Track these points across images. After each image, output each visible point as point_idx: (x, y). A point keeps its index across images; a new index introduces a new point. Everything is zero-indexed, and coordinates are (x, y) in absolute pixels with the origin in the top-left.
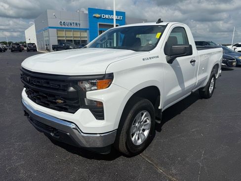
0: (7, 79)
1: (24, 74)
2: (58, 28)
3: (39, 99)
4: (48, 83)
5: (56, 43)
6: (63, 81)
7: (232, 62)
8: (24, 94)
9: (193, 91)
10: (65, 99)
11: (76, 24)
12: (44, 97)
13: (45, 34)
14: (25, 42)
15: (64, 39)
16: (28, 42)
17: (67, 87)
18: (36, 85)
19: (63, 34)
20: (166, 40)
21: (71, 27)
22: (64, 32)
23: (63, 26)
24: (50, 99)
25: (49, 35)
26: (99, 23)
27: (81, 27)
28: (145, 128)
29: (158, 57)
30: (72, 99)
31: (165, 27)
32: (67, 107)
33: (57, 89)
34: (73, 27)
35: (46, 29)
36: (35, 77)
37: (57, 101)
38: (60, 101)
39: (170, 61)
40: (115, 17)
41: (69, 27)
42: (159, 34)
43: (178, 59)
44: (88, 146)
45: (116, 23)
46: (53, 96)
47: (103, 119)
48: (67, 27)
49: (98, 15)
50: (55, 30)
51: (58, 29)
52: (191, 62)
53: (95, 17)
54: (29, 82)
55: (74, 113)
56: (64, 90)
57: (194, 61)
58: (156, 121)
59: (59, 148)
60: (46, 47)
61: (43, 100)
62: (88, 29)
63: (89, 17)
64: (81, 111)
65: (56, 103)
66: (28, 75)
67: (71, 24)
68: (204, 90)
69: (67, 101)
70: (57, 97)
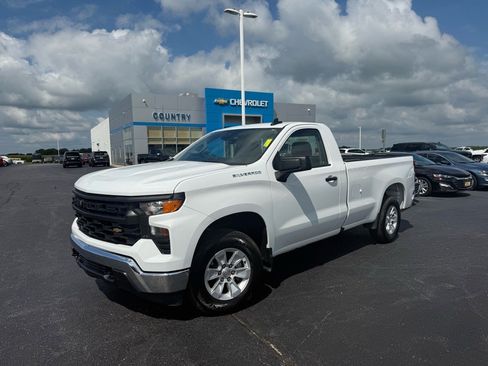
0: (53, 213)
1: (77, 196)
2: (150, 124)
3: (93, 229)
4: (104, 207)
5: (145, 151)
6: (122, 203)
7: (463, 182)
8: (75, 226)
9: (346, 227)
10: (123, 226)
11: (183, 117)
12: (99, 226)
13: (126, 135)
14: (90, 150)
15: (161, 143)
16: (95, 149)
17: (126, 210)
18: (91, 211)
19: (159, 134)
20: (278, 149)
21: (174, 122)
22: (161, 132)
23: (160, 121)
24: (106, 228)
25: (133, 135)
26: (224, 114)
27: (192, 122)
28: (239, 275)
29: (260, 172)
30: (132, 227)
31: (280, 130)
32: (126, 238)
33: (115, 215)
34: (177, 122)
35: (127, 128)
36: (89, 200)
37: (115, 230)
38: (117, 230)
39: (282, 178)
40: (243, 102)
41: (171, 122)
42: (269, 141)
43: (298, 175)
44: (149, 291)
45: (246, 112)
46: (109, 223)
47: (169, 253)
48: (166, 121)
49: (223, 101)
50: (145, 127)
51: (151, 126)
52: (327, 180)
53: (217, 104)
54: (81, 207)
55: (132, 245)
56: (122, 215)
57: (335, 179)
58: (265, 268)
59: (116, 304)
60: (126, 157)
61: (97, 231)
62: (204, 126)
63: (207, 105)
64: (141, 241)
65: (112, 233)
66: (81, 198)
67: (173, 117)
68: (374, 228)
69: (125, 229)
70: (114, 225)
